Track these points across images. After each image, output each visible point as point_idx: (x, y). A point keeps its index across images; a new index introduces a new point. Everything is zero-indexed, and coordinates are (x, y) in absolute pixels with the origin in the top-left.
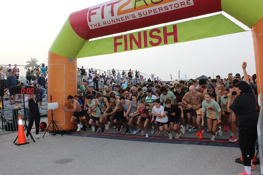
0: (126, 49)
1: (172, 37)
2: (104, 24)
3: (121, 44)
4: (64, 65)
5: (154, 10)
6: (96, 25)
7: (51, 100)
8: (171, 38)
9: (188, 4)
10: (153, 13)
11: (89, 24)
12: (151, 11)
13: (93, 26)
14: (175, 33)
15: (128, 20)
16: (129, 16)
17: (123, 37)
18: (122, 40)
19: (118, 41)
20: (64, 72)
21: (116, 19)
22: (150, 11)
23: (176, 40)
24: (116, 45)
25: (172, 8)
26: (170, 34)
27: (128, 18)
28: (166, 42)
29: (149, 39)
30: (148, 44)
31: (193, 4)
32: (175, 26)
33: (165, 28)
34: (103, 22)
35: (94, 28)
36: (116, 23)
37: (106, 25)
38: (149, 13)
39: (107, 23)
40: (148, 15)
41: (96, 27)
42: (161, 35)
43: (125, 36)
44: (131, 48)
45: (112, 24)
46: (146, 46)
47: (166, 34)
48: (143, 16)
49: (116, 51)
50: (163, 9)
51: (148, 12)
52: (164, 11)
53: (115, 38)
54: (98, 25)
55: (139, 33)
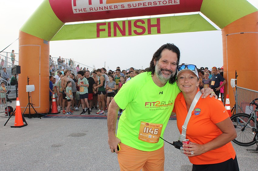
0: (109, 35)
1: (156, 28)
2: (90, 10)
3: (104, 30)
4: (39, 46)
5: (143, 3)
6: (82, 10)
7: (28, 82)
8: (154, 29)
9: (174, 3)
10: (142, 6)
11: (74, 8)
12: (141, 4)
13: (78, 11)
14: (158, 25)
15: (116, 9)
16: (118, 6)
17: (107, 24)
18: (106, 27)
19: (101, 27)
20: (40, 54)
21: (105, 7)
22: (139, 4)
23: (159, 32)
24: (99, 31)
25: (160, 4)
26: (154, 26)
27: (117, 7)
28: (149, 33)
29: (133, 28)
30: (133, 32)
31: (179, 3)
32: (158, 20)
33: (149, 20)
34: (90, 8)
35: (78, 12)
36: (104, 10)
37: (92, 11)
38: (139, 5)
39: (94, 9)
40: (137, 7)
41: (81, 12)
42: (146, 26)
43: (109, 23)
44: (115, 35)
45: (99, 10)
46: (130, 34)
47: (150, 26)
48: (132, 7)
49: (98, 36)
50: (152, 4)
51: (137, 5)
52: (153, 5)
53: (98, 25)
54: (84, 10)
55: (124, 22)
